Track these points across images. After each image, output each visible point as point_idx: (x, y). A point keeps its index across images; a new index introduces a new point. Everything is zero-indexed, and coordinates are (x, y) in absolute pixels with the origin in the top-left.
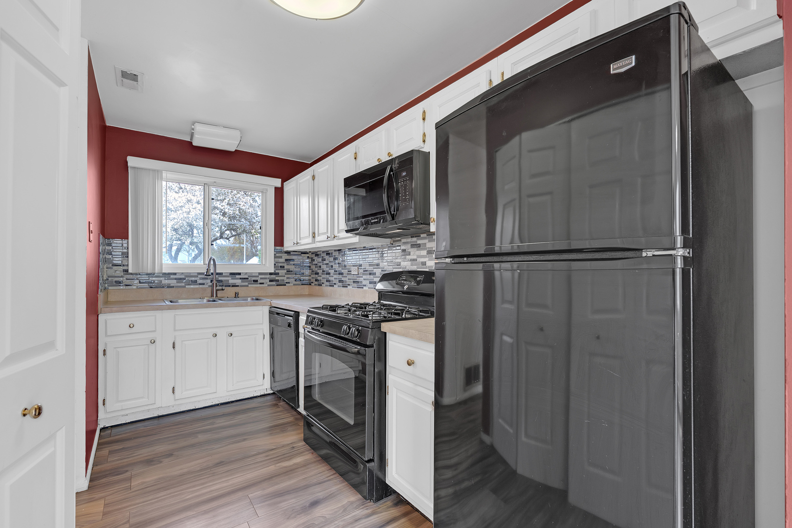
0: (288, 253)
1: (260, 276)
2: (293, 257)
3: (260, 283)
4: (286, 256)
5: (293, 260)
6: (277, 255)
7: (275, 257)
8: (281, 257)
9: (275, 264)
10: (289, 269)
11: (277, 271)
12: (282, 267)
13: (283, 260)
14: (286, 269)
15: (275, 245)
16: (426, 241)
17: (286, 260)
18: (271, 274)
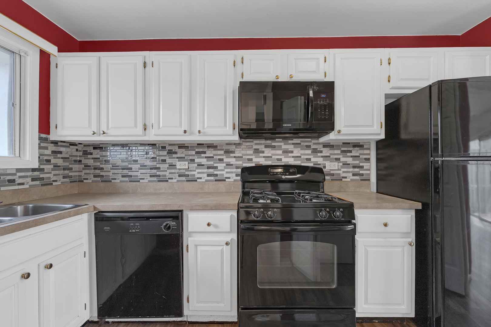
0: (55, 143)
1: (19, 174)
2: (62, 149)
3: (19, 184)
4: (52, 148)
5: (61, 153)
6: (42, 145)
7: (40, 148)
8: (46, 148)
9: (39, 158)
10: (57, 164)
11: (42, 167)
12: (48, 161)
13: (48, 152)
14: (53, 164)
15: (40, 131)
16: (282, 144)
17: (53, 152)
18: (34, 170)
